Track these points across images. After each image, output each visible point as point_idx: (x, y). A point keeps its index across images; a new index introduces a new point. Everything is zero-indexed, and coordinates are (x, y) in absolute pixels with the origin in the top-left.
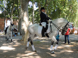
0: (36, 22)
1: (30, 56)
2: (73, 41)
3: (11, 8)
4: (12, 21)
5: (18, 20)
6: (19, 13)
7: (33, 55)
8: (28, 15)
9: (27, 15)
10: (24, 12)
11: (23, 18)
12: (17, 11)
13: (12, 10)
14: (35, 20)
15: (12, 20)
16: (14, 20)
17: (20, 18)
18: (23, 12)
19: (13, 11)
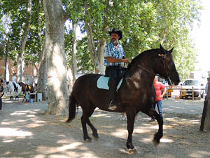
0: (80, 67)
1: (70, 153)
2: (172, 115)
3: (21, 34)
4: (23, 66)
5: (36, 64)
6: (39, 46)
7: (77, 150)
8: (63, 51)
9: (61, 52)
10: (54, 43)
11: (51, 59)
12: (34, 40)
13: (23, 40)
14: (78, 65)
15: (23, 63)
16: (27, 64)
17: (43, 59)
18: (52, 45)
19: (25, 42)
